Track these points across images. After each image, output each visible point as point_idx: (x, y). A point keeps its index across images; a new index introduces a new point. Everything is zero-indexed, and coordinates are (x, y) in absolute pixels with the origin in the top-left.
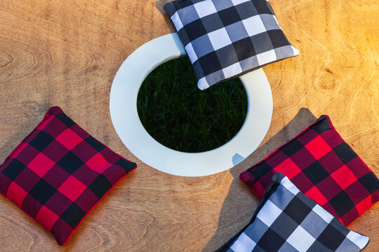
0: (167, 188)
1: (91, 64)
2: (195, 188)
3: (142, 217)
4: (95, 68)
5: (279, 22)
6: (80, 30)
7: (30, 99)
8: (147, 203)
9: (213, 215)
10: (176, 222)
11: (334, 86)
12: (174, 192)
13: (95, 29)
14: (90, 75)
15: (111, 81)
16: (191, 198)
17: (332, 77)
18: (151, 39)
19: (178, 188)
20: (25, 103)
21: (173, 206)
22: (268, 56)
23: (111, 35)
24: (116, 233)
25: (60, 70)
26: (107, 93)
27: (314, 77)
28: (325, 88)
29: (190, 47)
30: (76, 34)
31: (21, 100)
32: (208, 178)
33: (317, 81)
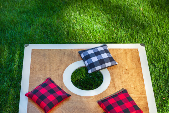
0: (80, 99)
1: (57, 68)
2: (88, 99)
3: (73, 106)
4: (58, 69)
5: (112, 55)
6: (54, 60)
7: (40, 77)
8: (74, 103)
9: (94, 106)
10: (83, 108)
11: (128, 73)
12: (82, 100)
13: (58, 59)
14: (57, 71)
15: (63, 72)
16: (87, 102)
17: (128, 71)
18: (75, 62)
19: (83, 99)
20: (38, 78)
21: (82, 104)
22: (108, 64)
23: (63, 61)
24: (65, 111)
25: (48, 69)
26: (62, 75)
27: (122, 71)
28: (126, 74)
29: (86, 62)
30: (53, 60)
31: (37, 77)
32: (92, 97)
33: (123, 73)
